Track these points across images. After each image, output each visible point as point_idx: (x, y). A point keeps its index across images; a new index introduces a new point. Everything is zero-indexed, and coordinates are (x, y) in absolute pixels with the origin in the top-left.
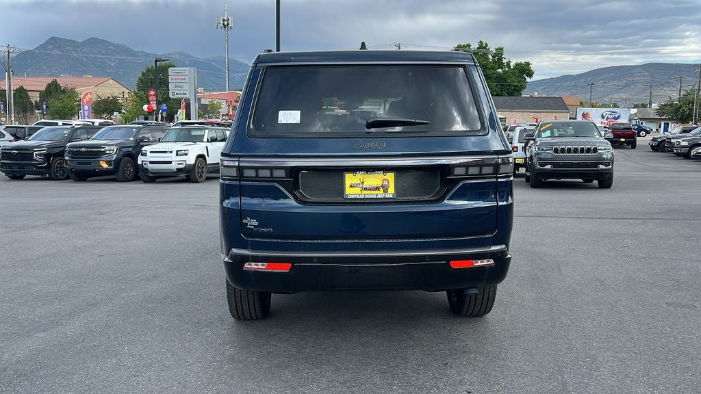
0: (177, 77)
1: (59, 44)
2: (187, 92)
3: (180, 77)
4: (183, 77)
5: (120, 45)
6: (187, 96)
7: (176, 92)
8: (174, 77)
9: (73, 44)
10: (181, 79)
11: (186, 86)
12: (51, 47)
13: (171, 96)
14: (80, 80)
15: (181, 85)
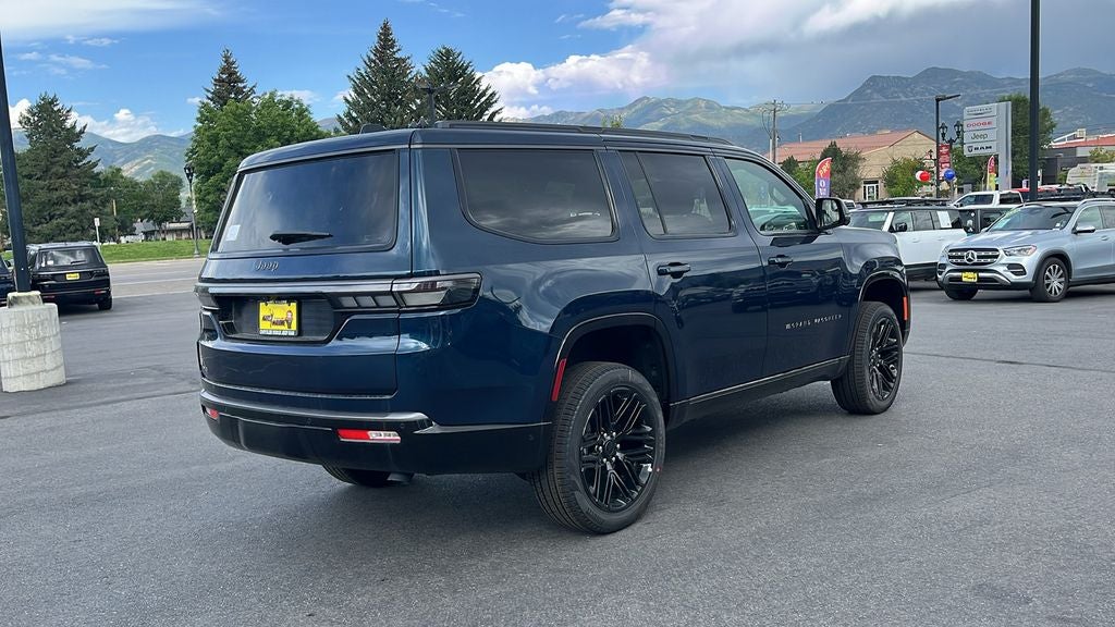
0: (976, 121)
1: (880, 85)
2: (993, 145)
3: (982, 121)
4: (987, 120)
5: (972, 72)
6: (993, 151)
7: (975, 146)
8: (971, 122)
9: (900, 83)
10: (984, 124)
11: (992, 135)
12: (869, 91)
13: (966, 153)
14: (868, 139)
15: (983, 132)
